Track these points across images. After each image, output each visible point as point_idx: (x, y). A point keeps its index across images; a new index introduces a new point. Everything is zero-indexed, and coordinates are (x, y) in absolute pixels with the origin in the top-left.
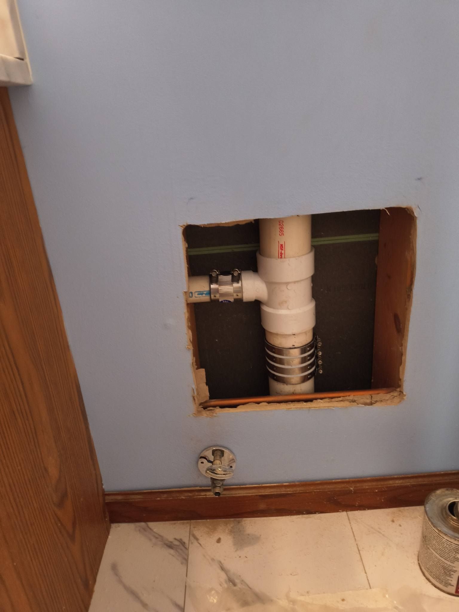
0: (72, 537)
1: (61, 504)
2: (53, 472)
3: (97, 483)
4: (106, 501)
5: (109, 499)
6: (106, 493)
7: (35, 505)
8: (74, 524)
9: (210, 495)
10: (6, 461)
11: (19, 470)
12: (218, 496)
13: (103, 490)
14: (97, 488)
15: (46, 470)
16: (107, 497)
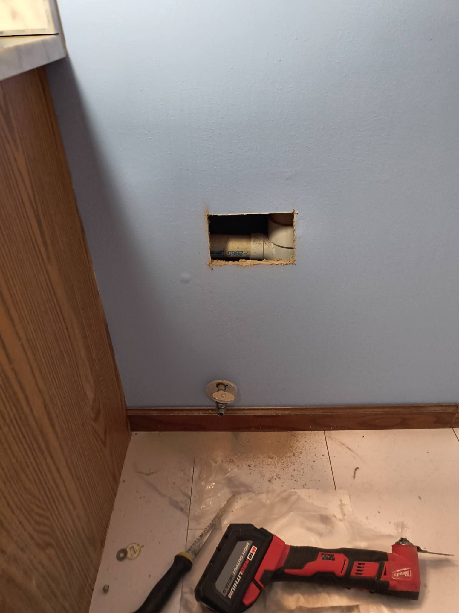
0: (104, 443)
1: (96, 420)
2: (90, 395)
3: (121, 400)
4: (128, 415)
5: (130, 413)
6: (128, 408)
7: (79, 421)
8: (105, 433)
9: (215, 413)
10: (58, 390)
11: (67, 396)
12: (221, 415)
13: (126, 406)
14: (122, 405)
15: (85, 394)
16: (129, 412)
